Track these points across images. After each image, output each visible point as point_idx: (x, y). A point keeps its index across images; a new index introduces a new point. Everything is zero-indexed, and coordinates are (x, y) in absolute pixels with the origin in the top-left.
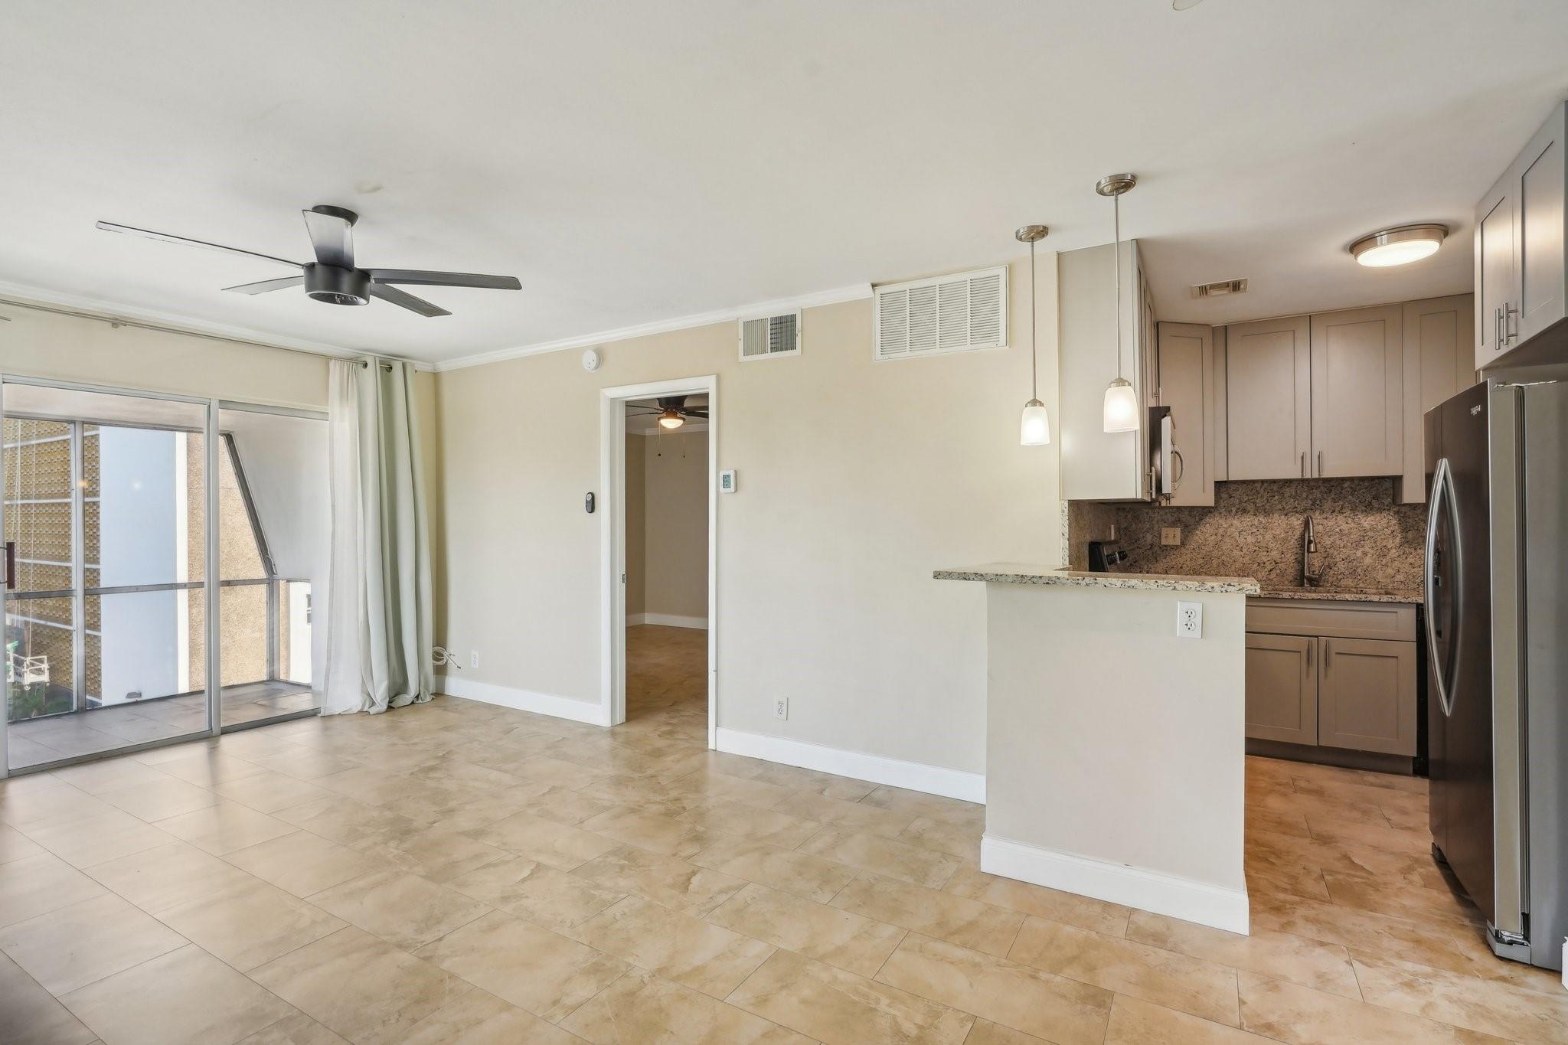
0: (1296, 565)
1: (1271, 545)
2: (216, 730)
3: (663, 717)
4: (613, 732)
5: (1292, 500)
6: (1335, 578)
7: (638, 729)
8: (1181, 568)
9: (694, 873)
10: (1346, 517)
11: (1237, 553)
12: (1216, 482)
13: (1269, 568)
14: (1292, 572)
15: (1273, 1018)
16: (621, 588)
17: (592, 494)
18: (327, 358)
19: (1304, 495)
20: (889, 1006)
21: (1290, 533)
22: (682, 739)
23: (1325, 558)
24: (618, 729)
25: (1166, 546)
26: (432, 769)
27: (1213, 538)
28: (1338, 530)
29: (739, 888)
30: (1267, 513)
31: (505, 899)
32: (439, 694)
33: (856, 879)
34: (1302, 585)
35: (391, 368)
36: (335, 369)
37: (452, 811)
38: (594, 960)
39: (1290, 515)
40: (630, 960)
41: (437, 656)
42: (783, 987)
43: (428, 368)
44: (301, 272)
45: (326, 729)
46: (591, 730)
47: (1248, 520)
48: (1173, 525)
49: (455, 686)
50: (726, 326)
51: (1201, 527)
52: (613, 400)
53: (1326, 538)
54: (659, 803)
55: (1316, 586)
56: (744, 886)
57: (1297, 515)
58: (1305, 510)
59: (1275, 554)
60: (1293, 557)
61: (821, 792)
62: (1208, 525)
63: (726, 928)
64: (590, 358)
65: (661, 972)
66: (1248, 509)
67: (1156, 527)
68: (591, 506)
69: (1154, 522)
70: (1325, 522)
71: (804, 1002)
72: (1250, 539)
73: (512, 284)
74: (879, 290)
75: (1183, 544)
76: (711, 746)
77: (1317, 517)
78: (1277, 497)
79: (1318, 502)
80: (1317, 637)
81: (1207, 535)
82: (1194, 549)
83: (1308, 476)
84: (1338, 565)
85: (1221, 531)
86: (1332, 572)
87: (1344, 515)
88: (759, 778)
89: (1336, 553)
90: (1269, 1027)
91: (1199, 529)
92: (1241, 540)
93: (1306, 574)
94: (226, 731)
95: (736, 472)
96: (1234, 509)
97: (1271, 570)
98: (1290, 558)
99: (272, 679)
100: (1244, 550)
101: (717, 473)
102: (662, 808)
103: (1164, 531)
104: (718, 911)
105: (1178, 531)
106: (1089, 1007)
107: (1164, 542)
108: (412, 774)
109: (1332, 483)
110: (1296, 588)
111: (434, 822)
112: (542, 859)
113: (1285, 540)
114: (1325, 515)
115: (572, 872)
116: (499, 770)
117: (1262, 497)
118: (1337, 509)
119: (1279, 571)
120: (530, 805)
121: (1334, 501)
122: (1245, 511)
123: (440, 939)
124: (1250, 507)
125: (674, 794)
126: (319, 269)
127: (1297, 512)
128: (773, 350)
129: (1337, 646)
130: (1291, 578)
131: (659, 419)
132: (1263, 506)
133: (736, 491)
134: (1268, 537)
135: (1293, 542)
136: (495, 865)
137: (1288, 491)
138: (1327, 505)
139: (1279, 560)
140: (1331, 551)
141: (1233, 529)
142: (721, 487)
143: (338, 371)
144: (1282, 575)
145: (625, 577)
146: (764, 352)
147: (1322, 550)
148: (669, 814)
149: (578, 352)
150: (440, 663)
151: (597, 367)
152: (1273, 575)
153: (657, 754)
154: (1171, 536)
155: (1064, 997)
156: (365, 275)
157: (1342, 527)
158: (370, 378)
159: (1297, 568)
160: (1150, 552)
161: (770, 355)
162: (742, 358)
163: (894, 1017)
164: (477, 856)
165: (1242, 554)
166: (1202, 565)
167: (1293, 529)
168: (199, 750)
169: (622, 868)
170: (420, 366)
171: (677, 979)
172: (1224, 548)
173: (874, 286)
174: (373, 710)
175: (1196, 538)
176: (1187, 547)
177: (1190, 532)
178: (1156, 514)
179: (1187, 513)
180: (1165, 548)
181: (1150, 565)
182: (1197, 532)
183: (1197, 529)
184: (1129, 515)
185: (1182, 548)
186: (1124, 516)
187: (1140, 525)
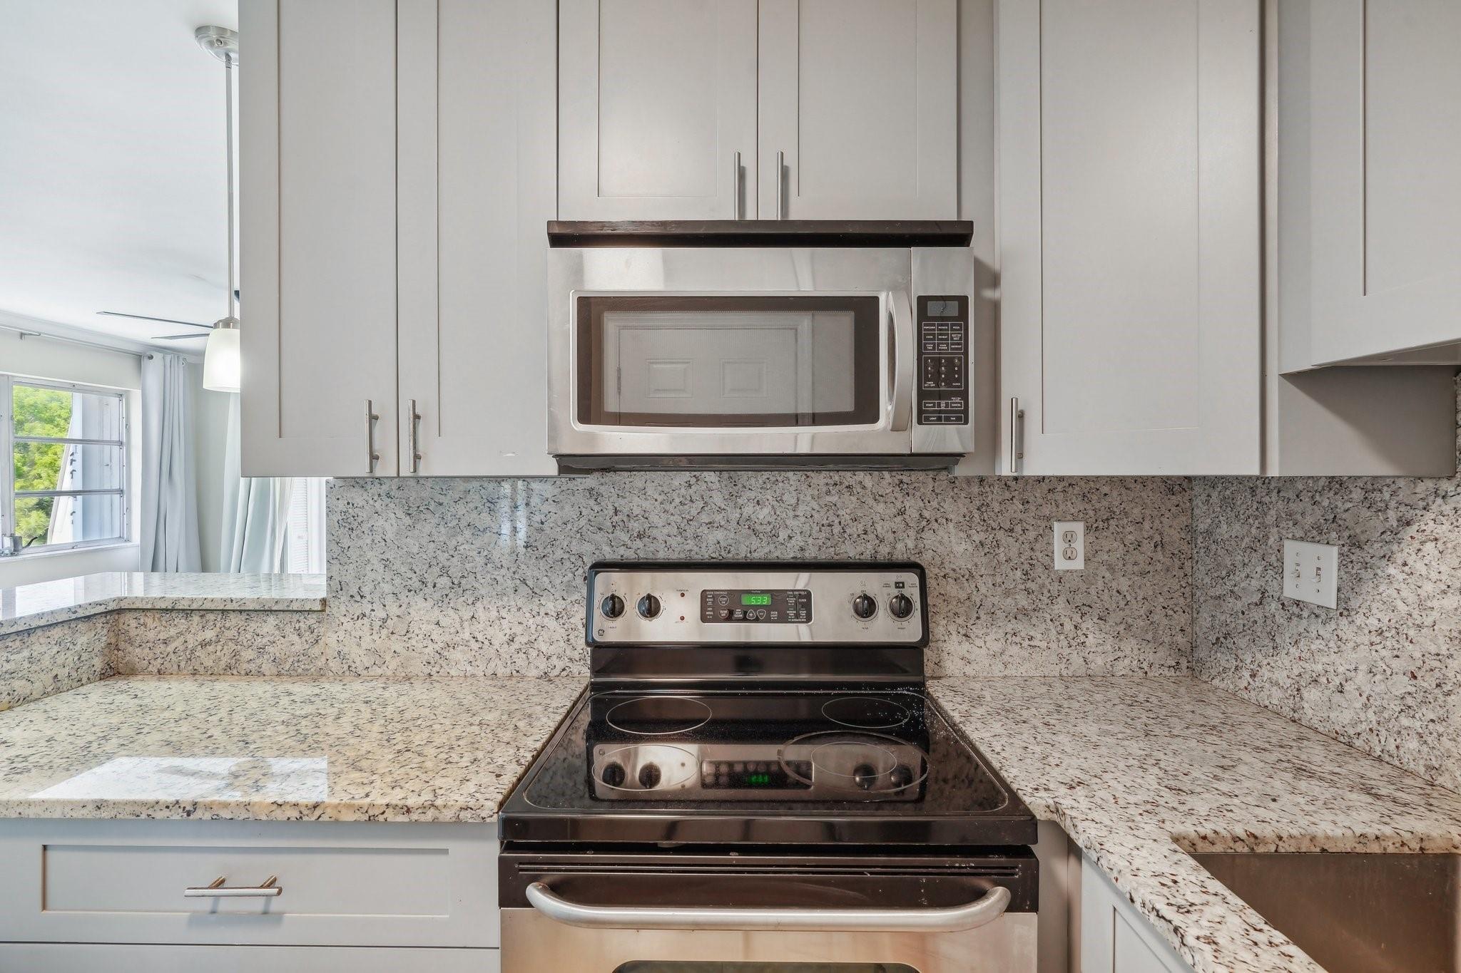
25: (1297, 603)
27: (1448, 603)
48: (1316, 535)
51: (1406, 552)
62: (1429, 546)
67: (1274, 534)
69: (1270, 519)
75: (1345, 610)
81: (1428, 587)
82: (1380, 632)
91: (1399, 558)
103: (1290, 548)
105: (1330, 556)
107: (1290, 591)
154: (1308, 571)
160: (1257, 614)
166: (1409, 701)
175: (1387, 591)
176: (1359, 620)
177: (1366, 566)
178: (1274, 494)
179: (1357, 495)
180: (1295, 610)
181: (1259, 656)
182: (1391, 570)
183: (1388, 558)
184: (1215, 495)
185: (1344, 621)
186: (1204, 497)
187: (1237, 528)
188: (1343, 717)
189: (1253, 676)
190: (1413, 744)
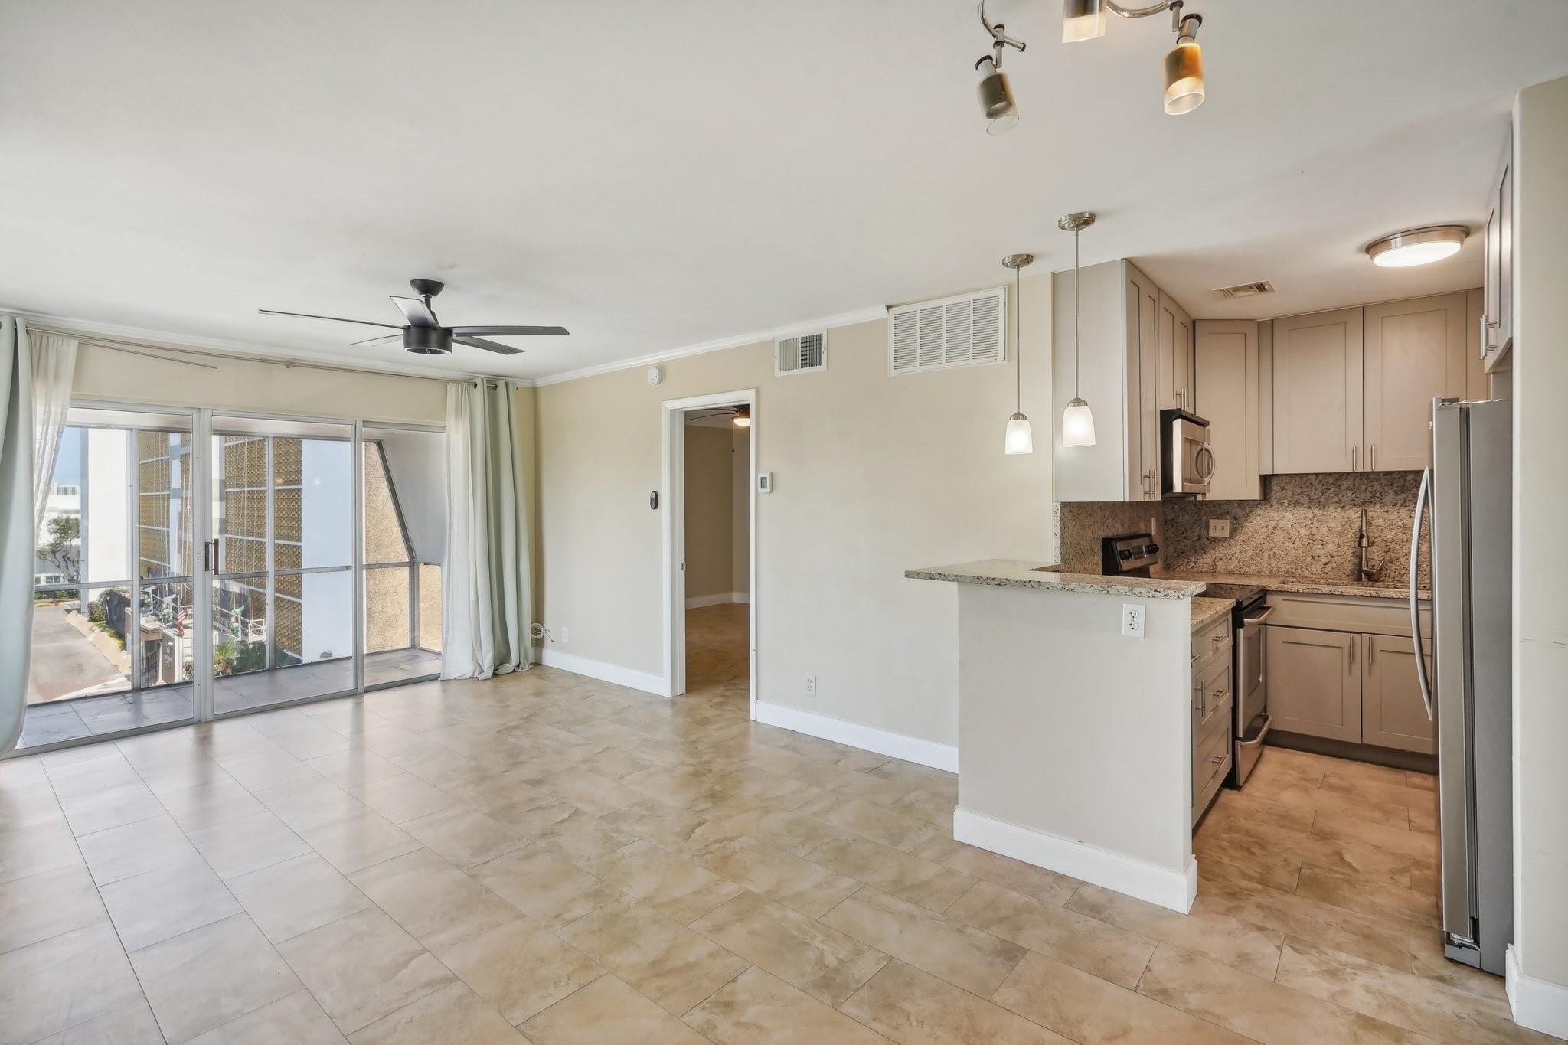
0: (1353, 558)
1: (1326, 539)
2: (361, 689)
3: (720, 690)
4: (673, 702)
5: (1349, 493)
6: (1397, 573)
7: (694, 700)
8: (1230, 559)
9: (700, 824)
10: (1409, 510)
11: (1289, 546)
12: (1260, 476)
13: (1324, 561)
14: (1349, 565)
15: (1170, 986)
16: (681, 575)
17: (655, 492)
18: (445, 382)
19: (1363, 487)
20: (822, 942)
21: (1347, 526)
22: (729, 710)
23: (1386, 552)
24: (679, 699)
25: (1214, 537)
26: (516, 727)
27: (1264, 530)
28: (1400, 523)
29: (732, 839)
30: (1322, 506)
31: (543, 835)
32: (537, 664)
33: (836, 839)
34: (1359, 579)
35: (496, 386)
36: (452, 389)
37: (522, 763)
38: (597, 887)
39: (1347, 507)
40: (624, 889)
41: (536, 631)
42: (738, 920)
43: (527, 384)
44: (401, 332)
45: (444, 691)
46: (654, 699)
47: (1302, 512)
48: (1220, 518)
49: (551, 658)
50: (765, 345)
51: (1251, 519)
52: (673, 411)
53: (1387, 531)
54: (691, 765)
55: (1376, 581)
56: (737, 838)
57: (1354, 508)
58: (1364, 503)
59: (1331, 548)
60: (1351, 551)
61: (836, 763)
62: (1258, 518)
63: (710, 870)
64: (653, 375)
65: (646, 900)
66: (1302, 501)
67: (1204, 519)
68: (655, 503)
69: (1202, 517)
70: (1386, 515)
71: (751, 933)
72: (1303, 532)
73: (560, 331)
74: (894, 311)
75: (1232, 536)
76: (753, 717)
77: (1376, 511)
78: (1332, 490)
79: (1378, 495)
80: (1360, 633)
81: (1258, 527)
82: (1244, 541)
83: (1360, 469)
84: (1401, 559)
85: (1272, 524)
86: (1393, 567)
87: (1408, 508)
88: (785, 747)
89: (1398, 547)
90: (1164, 992)
91: (1249, 521)
92: (1294, 533)
93: (1364, 568)
94: (369, 690)
95: (771, 474)
96: (1286, 502)
97: (1326, 564)
98: (1348, 551)
99: (414, 646)
100: (1297, 543)
101: (756, 475)
102: (691, 769)
103: (1212, 523)
104: (708, 856)
105: (1227, 523)
106: (999, 959)
107: (1212, 534)
108: (499, 731)
109: (1394, 476)
110: (1351, 583)
111: (505, 772)
112: (579, 805)
113: (1342, 533)
114: (1386, 509)
115: (602, 818)
116: (569, 731)
117: (1316, 489)
118: (1399, 502)
119: (1334, 565)
120: (585, 761)
121: (1396, 493)
122: (1298, 503)
123: (488, 862)
124: (1304, 499)
125: (706, 758)
126: (413, 329)
127: (1354, 505)
128: (804, 365)
129: (1381, 643)
130: (1348, 572)
131: (733, 419)
132: (1318, 499)
133: (772, 491)
134: (1324, 530)
135: (1351, 536)
136: (544, 808)
137: (1345, 484)
138: (1390, 497)
139: (1335, 554)
140: (1393, 545)
141: (1285, 522)
142: (759, 488)
143: (454, 392)
144: (1339, 568)
145: (685, 565)
146: (796, 367)
147: (1383, 544)
148: (696, 775)
149: (643, 370)
150: (538, 637)
151: (659, 382)
152: (1329, 568)
153: (704, 722)
154: (1219, 527)
155: (980, 949)
156: (448, 331)
157: (1404, 521)
158: (479, 396)
159: (1356, 562)
160: (1198, 544)
161: (800, 371)
162: (778, 374)
163: (822, 952)
164: (532, 800)
165: (1295, 546)
166: (1252, 556)
167: (1350, 521)
168: (347, 705)
169: (642, 817)
170: (520, 383)
171: (653, 907)
172: (1275, 541)
173: (888, 307)
174: (481, 677)
175: (1245, 530)
176: (1237, 539)
177: (1238, 524)
178: (1204, 506)
179: (1236, 505)
180: (1213, 540)
181: (1197, 556)
182: (1247, 524)
183: (1246, 521)
184: (1176, 507)
185: (1231, 540)
186: (1171, 508)
187: (1187, 517)
188: (1231, 567)
189: (1195, 563)
190: (1253, 567)
